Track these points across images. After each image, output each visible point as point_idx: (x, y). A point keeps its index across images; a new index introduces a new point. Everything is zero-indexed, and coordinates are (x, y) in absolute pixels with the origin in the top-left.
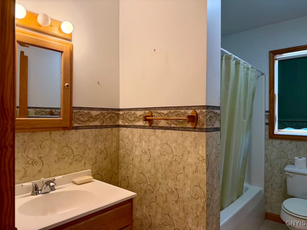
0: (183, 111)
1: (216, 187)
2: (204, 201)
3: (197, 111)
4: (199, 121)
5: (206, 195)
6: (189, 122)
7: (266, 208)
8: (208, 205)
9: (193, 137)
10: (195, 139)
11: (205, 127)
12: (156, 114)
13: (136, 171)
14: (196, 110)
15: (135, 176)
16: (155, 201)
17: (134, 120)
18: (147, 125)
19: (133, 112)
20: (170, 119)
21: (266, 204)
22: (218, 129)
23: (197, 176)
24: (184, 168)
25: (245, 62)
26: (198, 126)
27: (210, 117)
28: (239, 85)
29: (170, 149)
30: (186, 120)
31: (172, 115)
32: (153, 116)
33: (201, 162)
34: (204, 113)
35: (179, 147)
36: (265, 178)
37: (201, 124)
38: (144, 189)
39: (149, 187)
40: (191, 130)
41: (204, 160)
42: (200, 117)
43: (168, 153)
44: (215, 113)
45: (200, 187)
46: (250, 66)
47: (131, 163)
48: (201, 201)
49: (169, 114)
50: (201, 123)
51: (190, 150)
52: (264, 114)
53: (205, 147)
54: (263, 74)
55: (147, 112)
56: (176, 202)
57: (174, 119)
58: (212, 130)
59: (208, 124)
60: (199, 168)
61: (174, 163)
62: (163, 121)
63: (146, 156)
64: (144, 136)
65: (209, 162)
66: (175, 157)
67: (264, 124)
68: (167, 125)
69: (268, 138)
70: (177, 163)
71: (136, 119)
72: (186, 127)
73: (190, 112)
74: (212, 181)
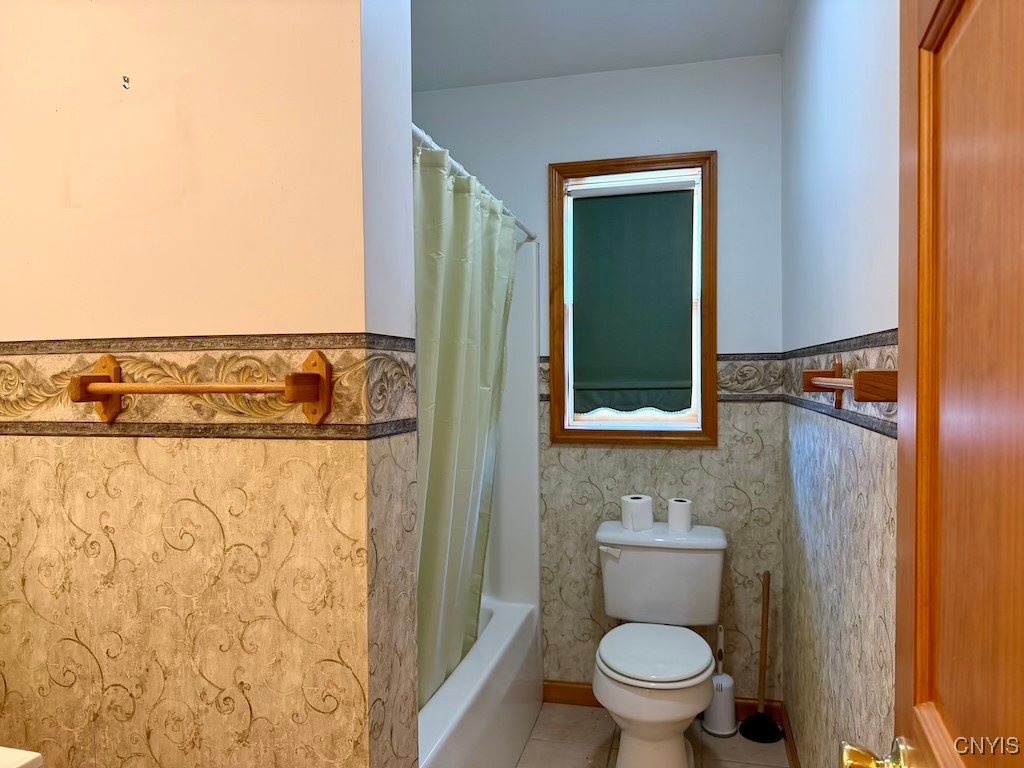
0: (266, 355)
1: (404, 645)
2: (362, 717)
3: (329, 357)
4: (340, 396)
5: (369, 691)
6: (295, 401)
7: (546, 666)
8: (375, 729)
9: (314, 463)
10: (323, 472)
11: (363, 419)
12: (141, 366)
13: (42, 632)
14: (324, 351)
15: (40, 656)
16: (145, 750)
17: (27, 398)
18: (96, 417)
19: (17, 360)
20: (210, 392)
21: (544, 655)
22: (408, 426)
23: (331, 622)
24: (275, 595)
25: (483, 188)
26: (333, 419)
27: (381, 380)
28: (468, 266)
29: (212, 519)
30: (282, 392)
31: (217, 373)
32: (126, 379)
33: (346, 564)
34: (358, 363)
35: (250, 510)
36: (542, 568)
37: (347, 410)
38: (85, 707)
39: (110, 695)
40: (305, 435)
41: (358, 551)
42: (344, 380)
43: (202, 540)
44: (399, 365)
45: (343, 663)
46: (499, 205)
47: (14, 601)
48: (349, 717)
49: (201, 369)
50: (348, 404)
51: (302, 517)
52: (535, 365)
53: (364, 501)
54: (531, 238)
55: (91, 358)
56: (243, 739)
57: (228, 392)
58: (389, 432)
59: (375, 407)
60: (337, 590)
61: (229, 579)
62: (173, 401)
63: (92, 560)
64: (80, 469)
65: (380, 556)
66: (233, 554)
67: (536, 398)
68: (195, 418)
69: (548, 443)
70: (242, 577)
71: (34, 391)
72: (282, 421)
73: (299, 360)
74: (390, 630)
